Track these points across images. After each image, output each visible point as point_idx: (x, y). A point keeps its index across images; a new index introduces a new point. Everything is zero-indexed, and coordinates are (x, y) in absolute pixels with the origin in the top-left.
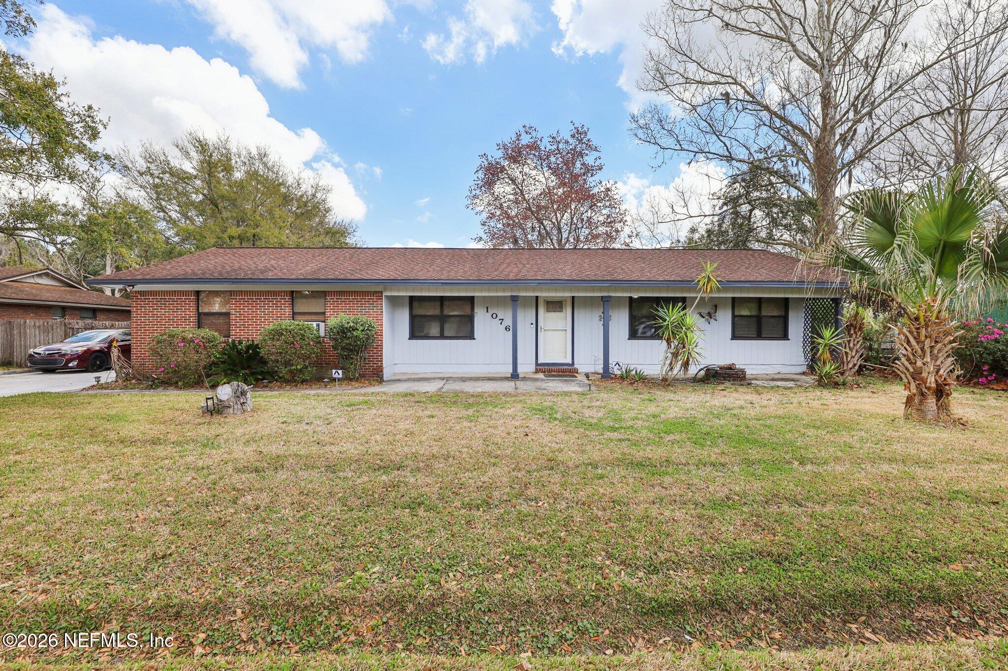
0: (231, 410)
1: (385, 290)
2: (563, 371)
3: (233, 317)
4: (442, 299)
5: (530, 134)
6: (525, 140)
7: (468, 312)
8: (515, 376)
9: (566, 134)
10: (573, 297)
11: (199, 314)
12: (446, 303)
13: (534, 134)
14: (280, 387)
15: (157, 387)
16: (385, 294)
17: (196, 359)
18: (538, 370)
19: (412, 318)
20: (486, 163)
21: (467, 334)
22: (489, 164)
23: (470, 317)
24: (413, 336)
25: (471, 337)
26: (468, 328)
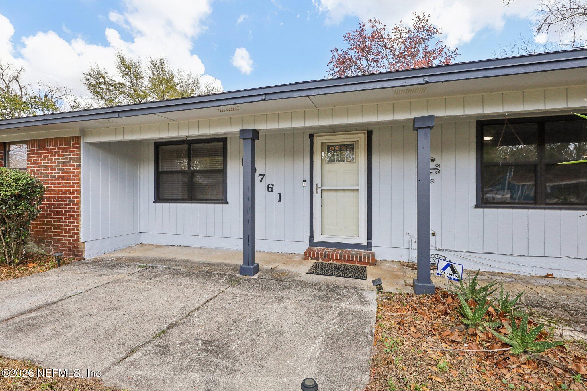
2: (350, 259)
7: (220, 166)
8: (250, 267)
16: (84, 141)
18: (308, 255)
19: (159, 175)
20: (337, 56)
21: (220, 196)
22: (339, 56)
23: (223, 172)
24: (159, 198)
25: (224, 201)
26: (221, 189)
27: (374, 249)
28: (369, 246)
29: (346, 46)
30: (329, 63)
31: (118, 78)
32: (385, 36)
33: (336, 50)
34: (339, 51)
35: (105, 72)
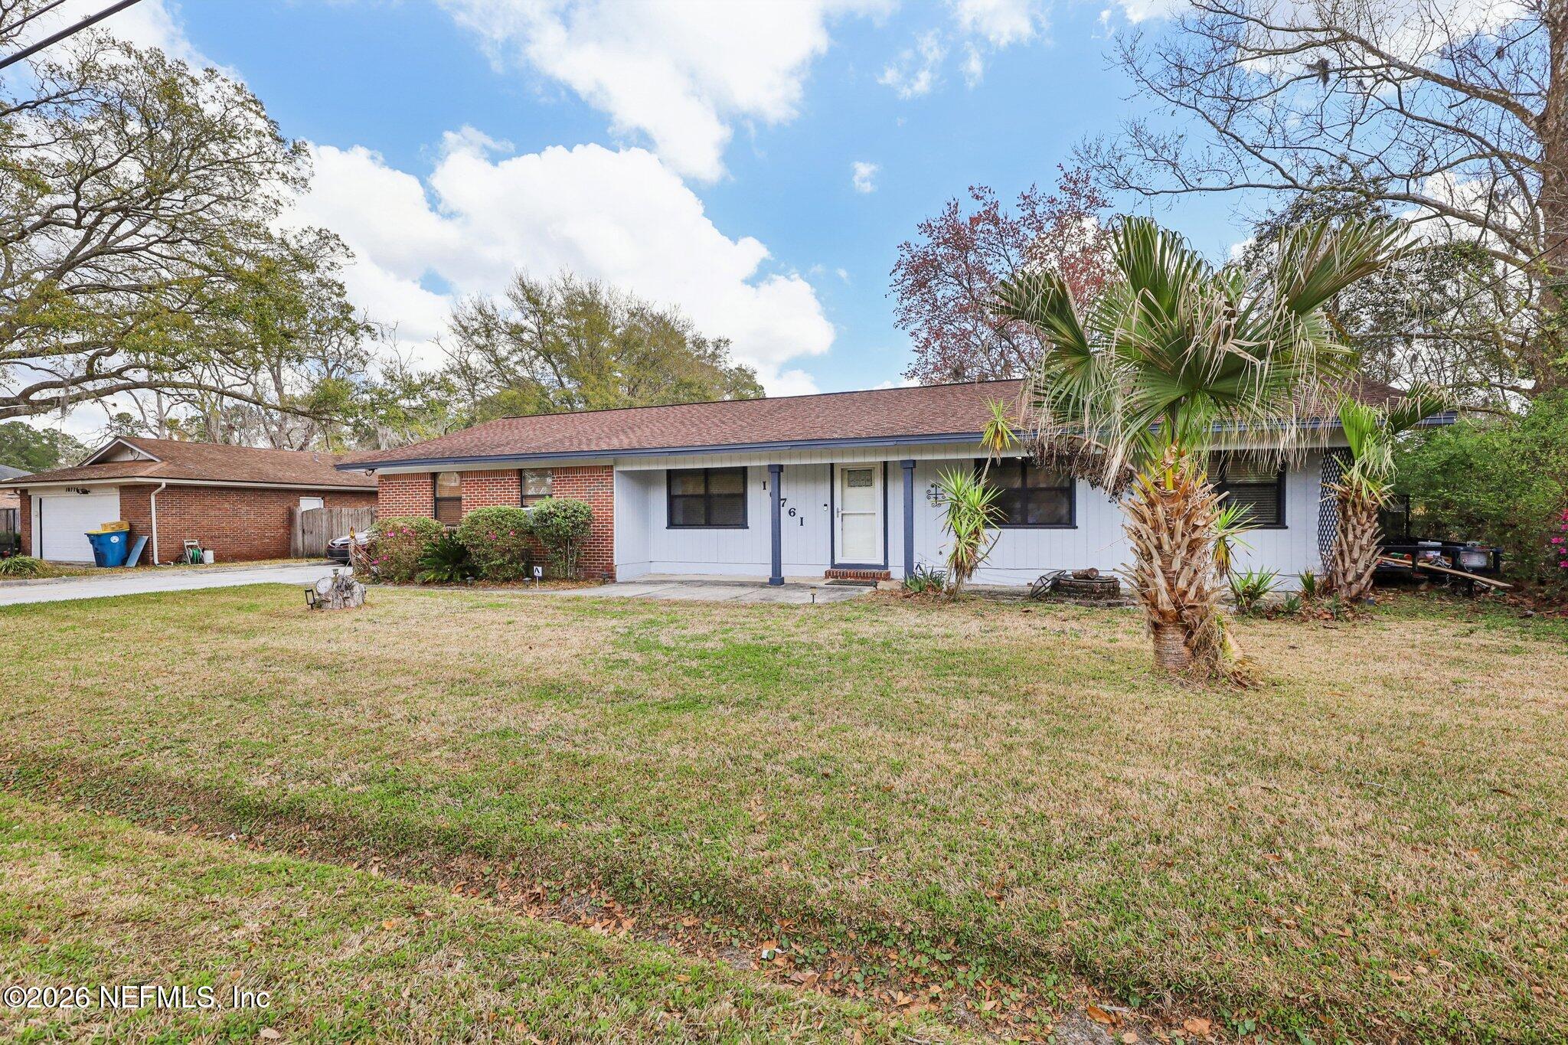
0: (330, 605)
1: (616, 463)
2: (864, 576)
3: (464, 502)
4: (707, 472)
5: (982, 198)
6: (969, 209)
7: (739, 490)
8: (777, 580)
9: (1050, 186)
10: (885, 463)
11: (437, 500)
12: (713, 480)
13: (988, 198)
14: (485, 586)
15: (379, 581)
16: (616, 469)
17: (408, 551)
18: (828, 575)
19: (671, 499)
20: (908, 256)
21: (740, 521)
22: (913, 257)
23: (743, 497)
24: (672, 525)
25: (744, 525)
26: (741, 513)
27: (890, 569)
28: (886, 566)
29: (924, 241)
30: (894, 271)
31: (516, 317)
32: (1001, 216)
33: (907, 244)
34: (913, 246)
35: (493, 307)
